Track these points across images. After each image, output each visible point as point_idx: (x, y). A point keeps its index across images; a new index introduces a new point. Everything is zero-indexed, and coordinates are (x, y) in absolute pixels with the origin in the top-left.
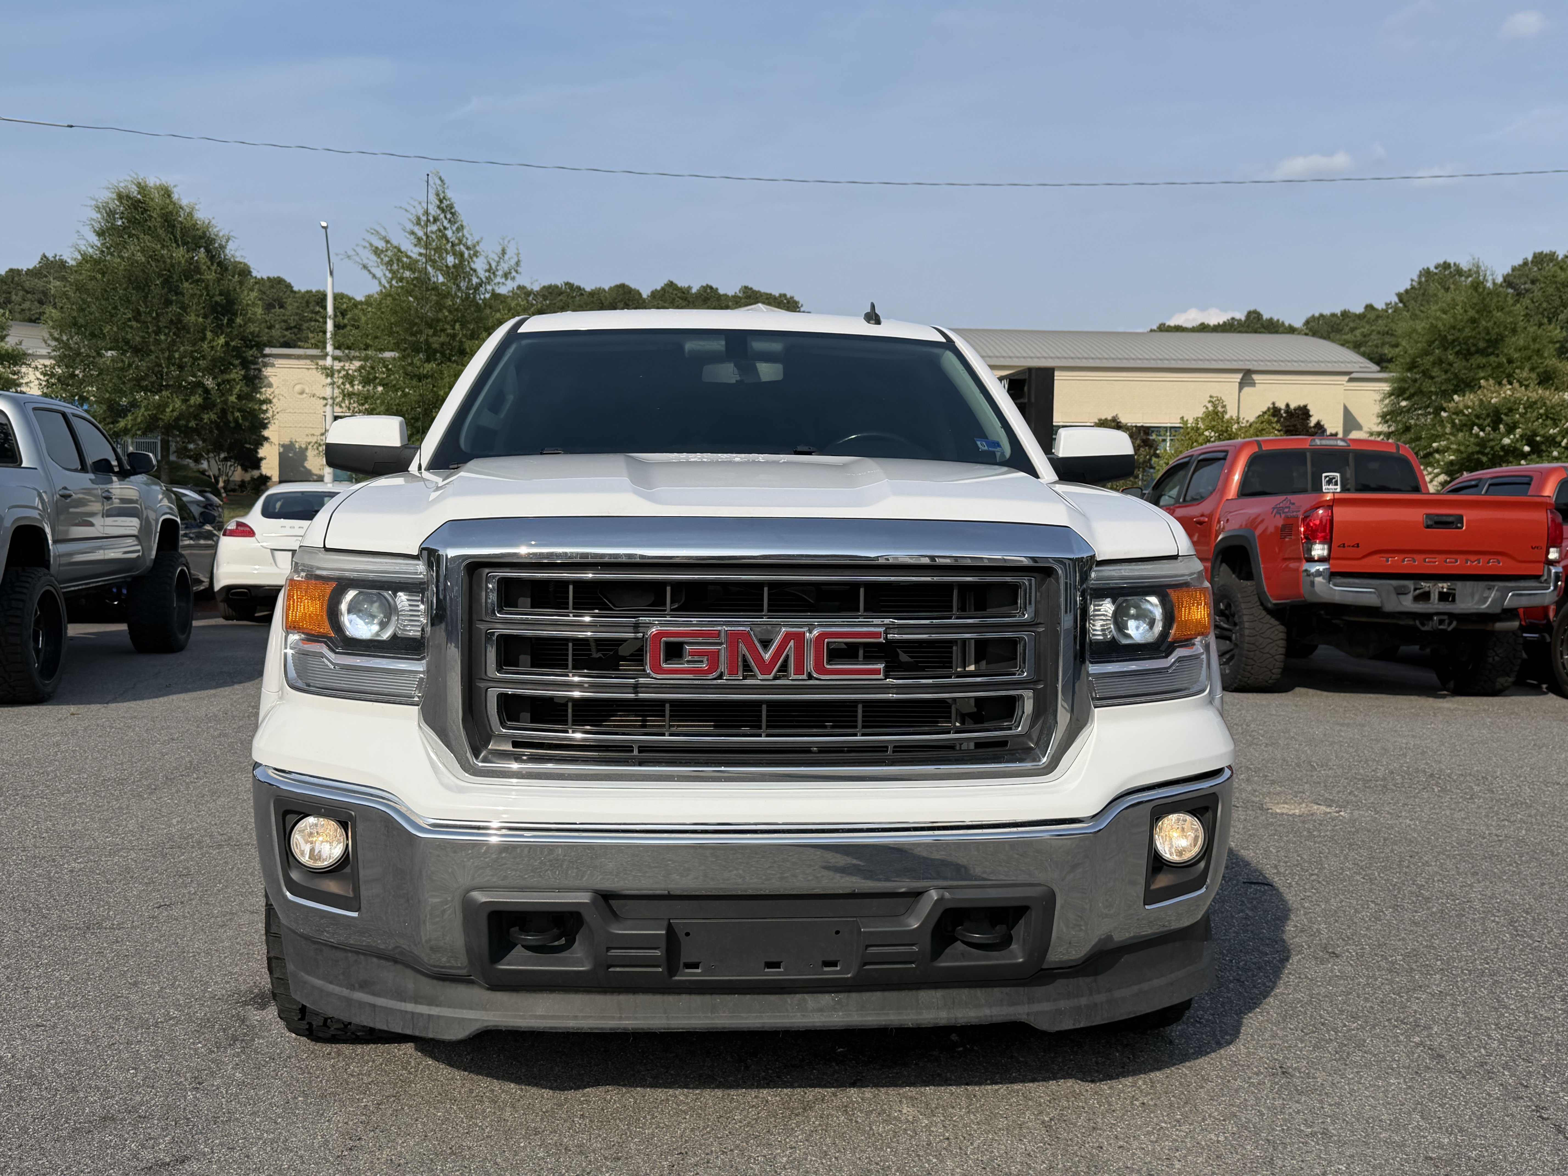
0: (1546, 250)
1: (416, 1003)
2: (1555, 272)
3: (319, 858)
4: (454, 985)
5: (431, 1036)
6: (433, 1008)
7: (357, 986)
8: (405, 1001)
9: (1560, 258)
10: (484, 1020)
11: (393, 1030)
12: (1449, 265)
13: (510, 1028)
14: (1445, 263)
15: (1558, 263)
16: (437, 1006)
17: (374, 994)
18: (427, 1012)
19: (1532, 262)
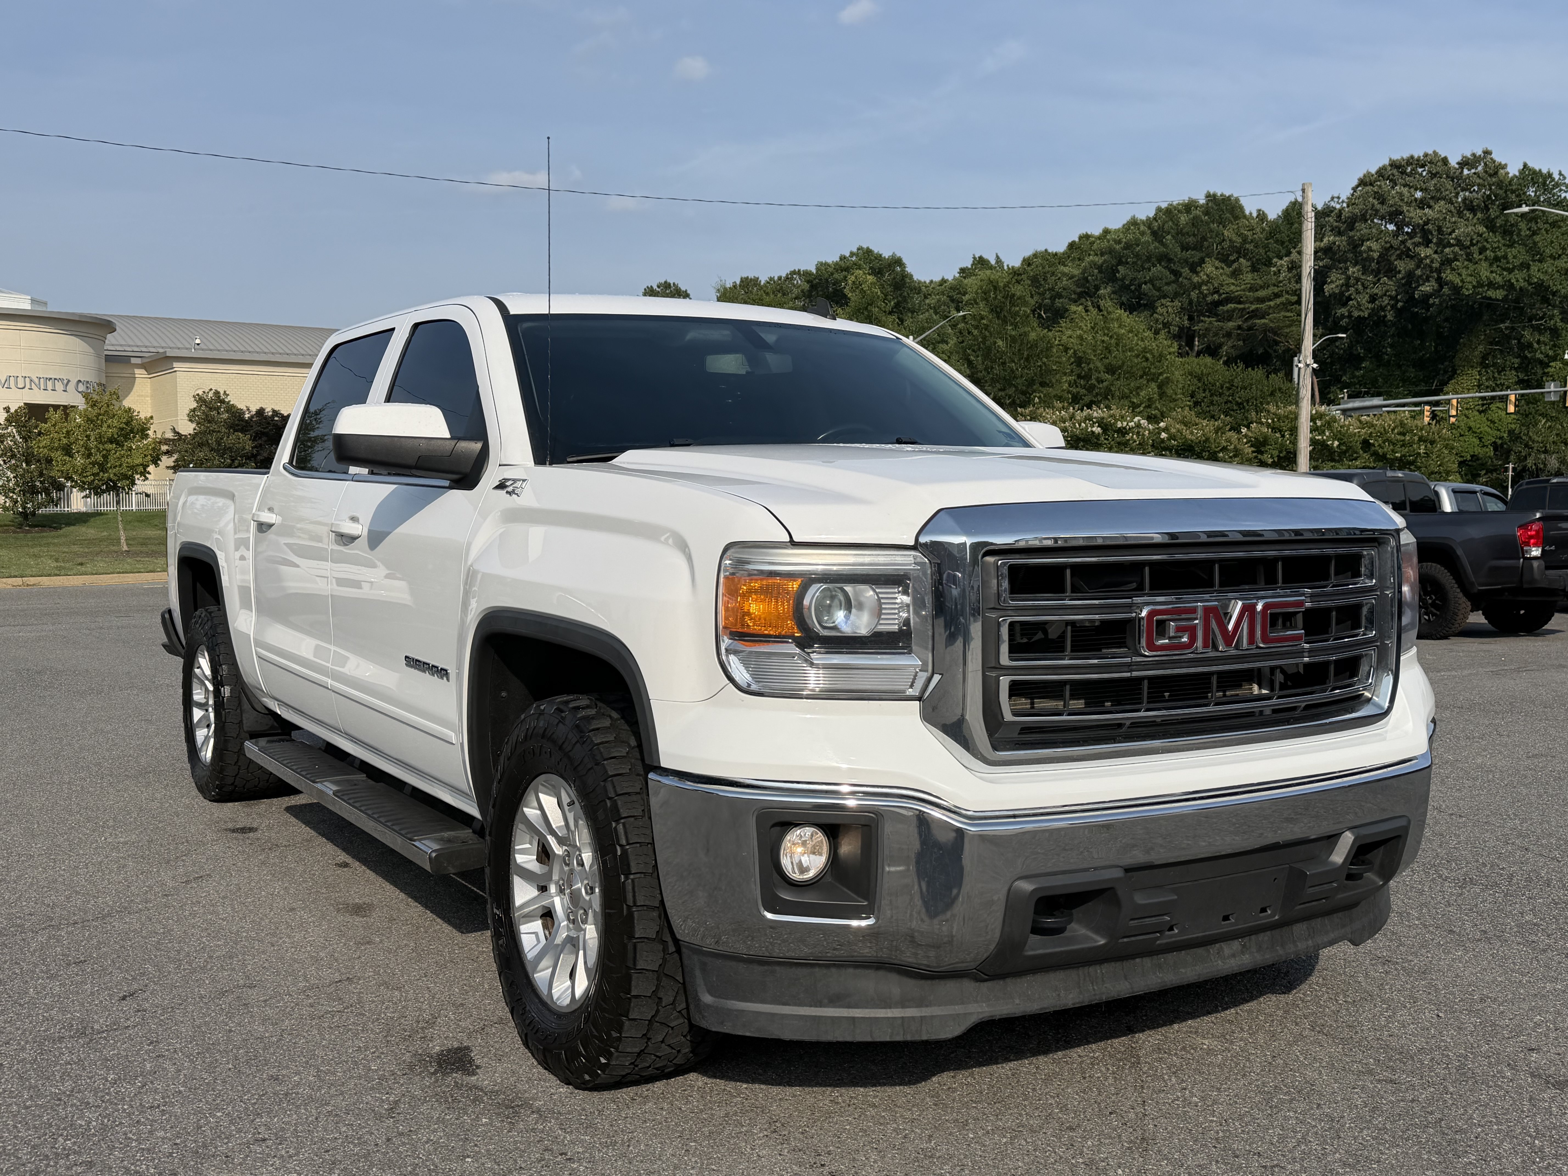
0: (751, 275)
1: (904, 1006)
2: (762, 295)
3: (807, 870)
4: (942, 982)
5: (925, 1038)
6: (924, 1009)
7: (826, 1001)
8: (890, 1008)
9: (762, 283)
10: (978, 1012)
11: (878, 1040)
12: (670, 284)
13: (1004, 1016)
14: (666, 282)
15: (761, 288)
16: (927, 1006)
17: (849, 1006)
18: (918, 1015)
19: (740, 286)
